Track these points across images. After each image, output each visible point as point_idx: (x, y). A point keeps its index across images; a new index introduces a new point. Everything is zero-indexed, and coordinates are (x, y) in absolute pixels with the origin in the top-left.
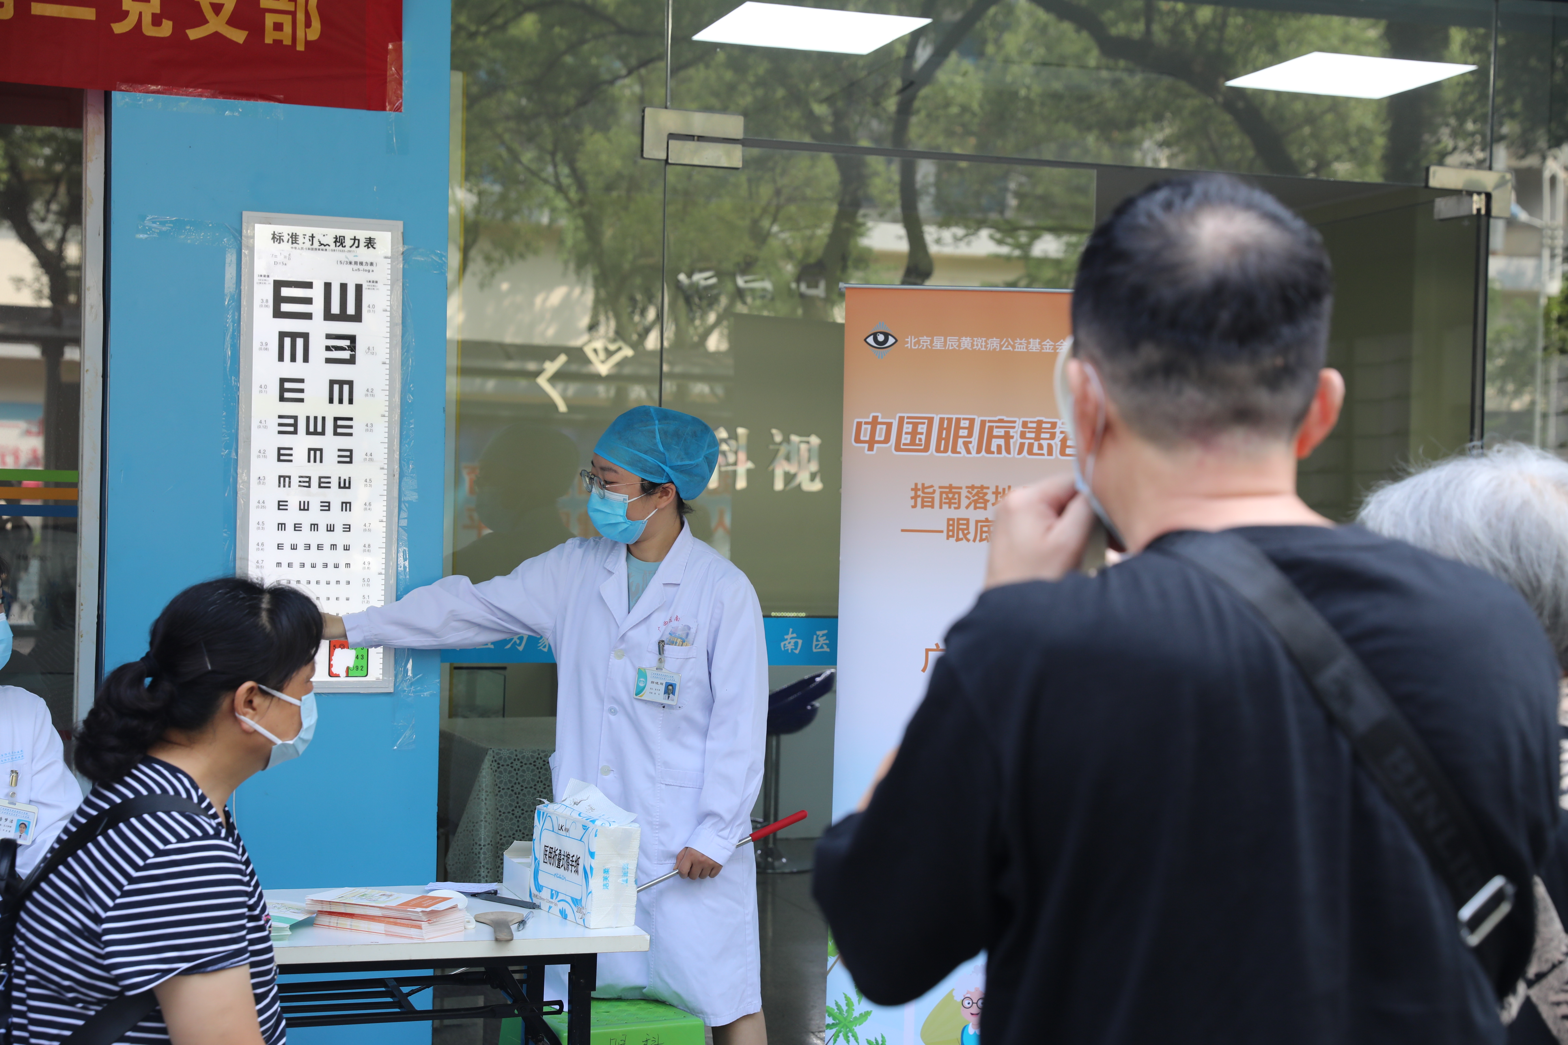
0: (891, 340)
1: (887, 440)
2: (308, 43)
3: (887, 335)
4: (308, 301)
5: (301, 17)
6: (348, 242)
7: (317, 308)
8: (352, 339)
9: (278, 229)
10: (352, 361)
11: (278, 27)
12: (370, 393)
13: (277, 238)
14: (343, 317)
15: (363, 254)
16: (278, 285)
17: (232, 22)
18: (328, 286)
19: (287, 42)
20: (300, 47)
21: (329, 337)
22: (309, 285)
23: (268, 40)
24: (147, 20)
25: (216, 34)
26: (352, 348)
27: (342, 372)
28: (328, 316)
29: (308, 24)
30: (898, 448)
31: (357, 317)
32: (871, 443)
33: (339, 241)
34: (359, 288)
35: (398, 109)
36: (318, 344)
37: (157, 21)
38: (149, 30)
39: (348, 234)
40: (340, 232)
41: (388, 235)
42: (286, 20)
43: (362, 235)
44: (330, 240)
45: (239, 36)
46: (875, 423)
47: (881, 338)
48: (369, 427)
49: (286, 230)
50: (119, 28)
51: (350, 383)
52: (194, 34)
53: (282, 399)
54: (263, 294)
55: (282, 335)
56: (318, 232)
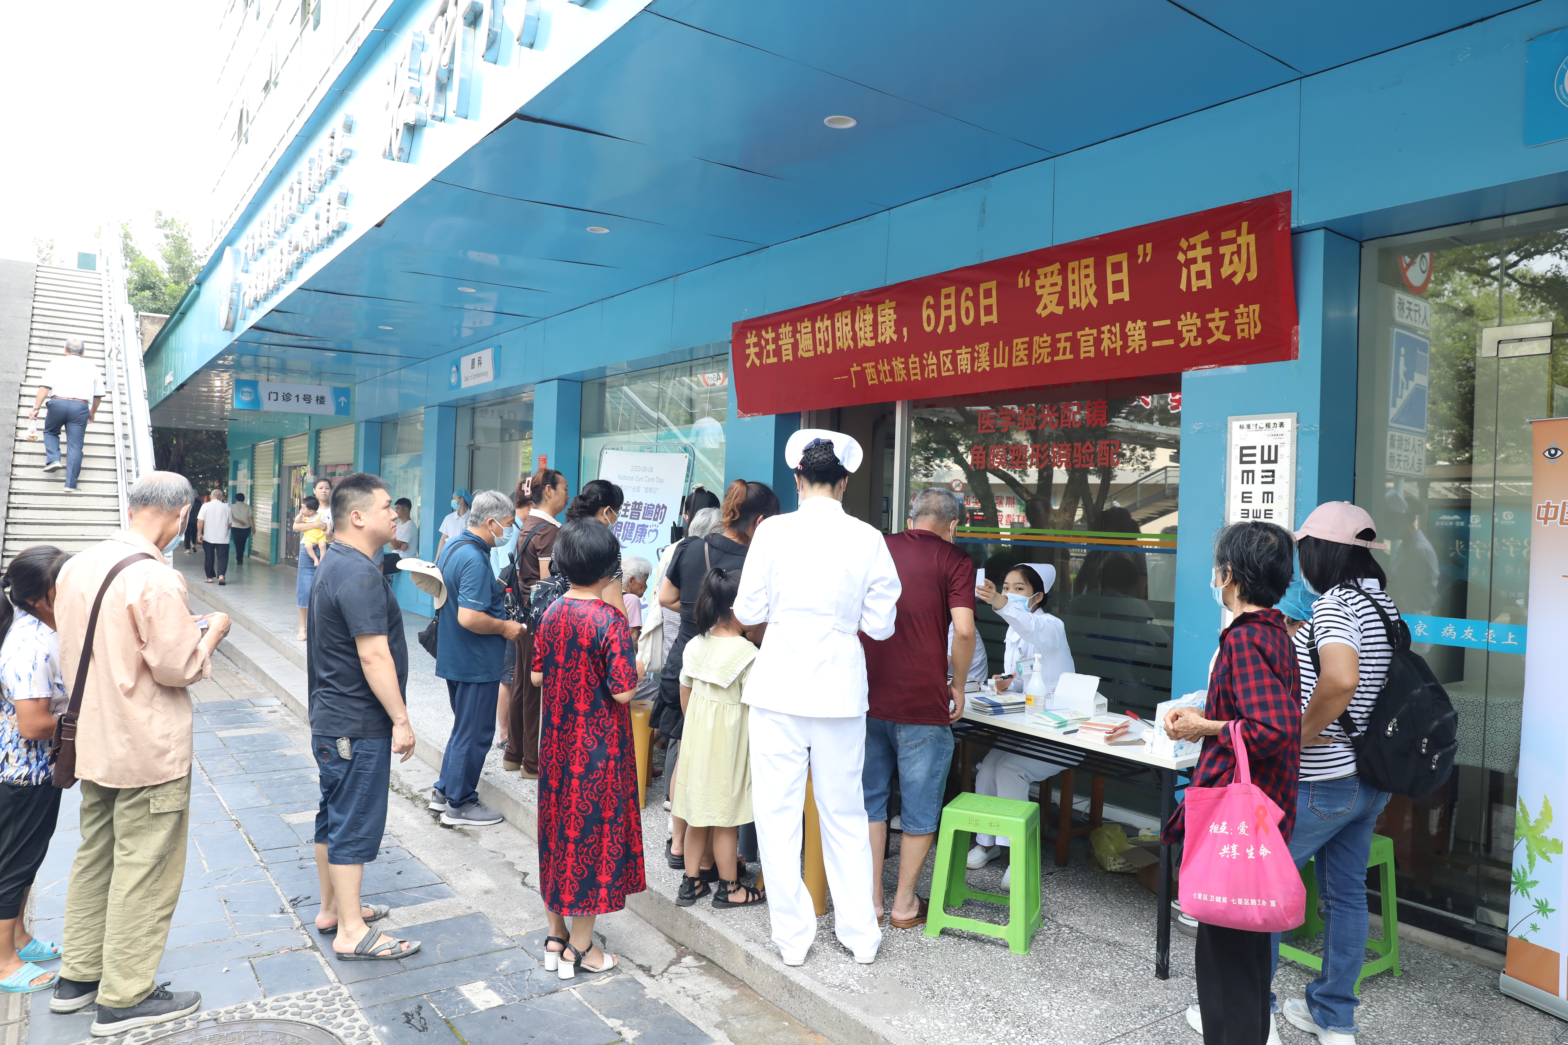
0: (1559, 453)
1: (1555, 518)
2: (1256, 335)
3: (1556, 450)
4: (1254, 455)
5: (1252, 324)
6: (1272, 426)
7: (1258, 459)
8: (1273, 471)
9: (1241, 423)
10: (1273, 482)
11: (1243, 331)
12: (1281, 497)
13: (1241, 427)
14: (1269, 461)
15: (1279, 430)
16: (1242, 448)
17: (1224, 333)
18: (1263, 447)
19: (1247, 337)
20: (1253, 338)
21: (1263, 471)
22: (1254, 448)
23: (1239, 338)
24: (1192, 339)
25: (1219, 339)
26: (1273, 476)
27: (1268, 488)
28: (1263, 462)
29: (1255, 327)
30: (1562, 523)
31: (1275, 461)
32: (1546, 519)
33: (1268, 425)
34: (1276, 447)
35: (1296, 358)
36: (1258, 475)
37: (1196, 339)
38: (1193, 344)
39: (1272, 421)
40: (1268, 421)
41: (1290, 420)
42: (1246, 327)
43: (1278, 421)
44: (1264, 426)
45: (1227, 338)
46: (1548, 506)
47: (1553, 452)
48: (1280, 514)
49: (1245, 423)
50: (1182, 345)
51: (1272, 493)
52: (1210, 341)
53: (1243, 502)
54: (1235, 454)
55: (1243, 472)
56: (1259, 422)
